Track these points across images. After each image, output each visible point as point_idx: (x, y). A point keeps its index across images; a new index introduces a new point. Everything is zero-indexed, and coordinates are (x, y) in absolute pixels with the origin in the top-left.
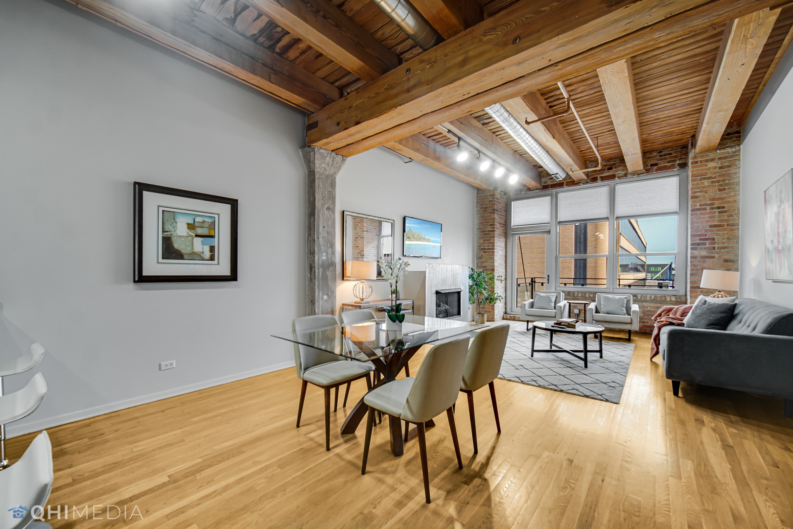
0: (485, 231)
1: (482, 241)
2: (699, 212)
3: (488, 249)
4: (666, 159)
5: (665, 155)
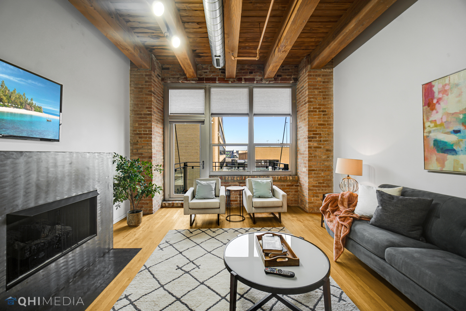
0: (141, 114)
1: (137, 125)
2: (312, 113)
3: (144, 134)
4: (286, 73)
5: (286, 70)
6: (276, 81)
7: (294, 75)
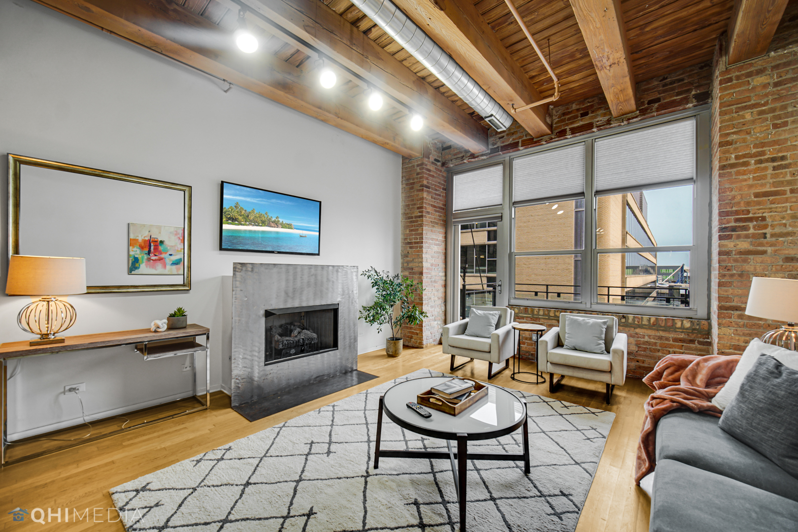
0: (412, 218)
1: (408, 232)
2: (734, 170)
3: (416, 243)
4: (673, 89)
5: (672, 83)
6: (644, 115)
7: (697, 87)
